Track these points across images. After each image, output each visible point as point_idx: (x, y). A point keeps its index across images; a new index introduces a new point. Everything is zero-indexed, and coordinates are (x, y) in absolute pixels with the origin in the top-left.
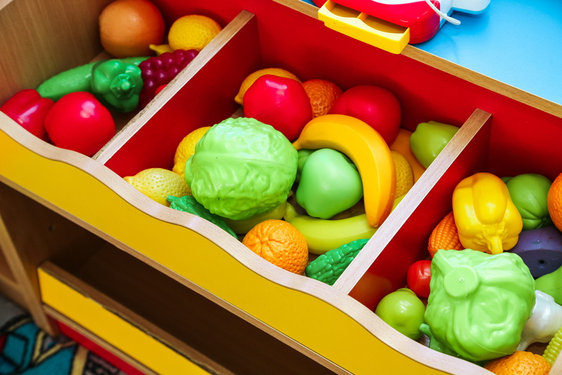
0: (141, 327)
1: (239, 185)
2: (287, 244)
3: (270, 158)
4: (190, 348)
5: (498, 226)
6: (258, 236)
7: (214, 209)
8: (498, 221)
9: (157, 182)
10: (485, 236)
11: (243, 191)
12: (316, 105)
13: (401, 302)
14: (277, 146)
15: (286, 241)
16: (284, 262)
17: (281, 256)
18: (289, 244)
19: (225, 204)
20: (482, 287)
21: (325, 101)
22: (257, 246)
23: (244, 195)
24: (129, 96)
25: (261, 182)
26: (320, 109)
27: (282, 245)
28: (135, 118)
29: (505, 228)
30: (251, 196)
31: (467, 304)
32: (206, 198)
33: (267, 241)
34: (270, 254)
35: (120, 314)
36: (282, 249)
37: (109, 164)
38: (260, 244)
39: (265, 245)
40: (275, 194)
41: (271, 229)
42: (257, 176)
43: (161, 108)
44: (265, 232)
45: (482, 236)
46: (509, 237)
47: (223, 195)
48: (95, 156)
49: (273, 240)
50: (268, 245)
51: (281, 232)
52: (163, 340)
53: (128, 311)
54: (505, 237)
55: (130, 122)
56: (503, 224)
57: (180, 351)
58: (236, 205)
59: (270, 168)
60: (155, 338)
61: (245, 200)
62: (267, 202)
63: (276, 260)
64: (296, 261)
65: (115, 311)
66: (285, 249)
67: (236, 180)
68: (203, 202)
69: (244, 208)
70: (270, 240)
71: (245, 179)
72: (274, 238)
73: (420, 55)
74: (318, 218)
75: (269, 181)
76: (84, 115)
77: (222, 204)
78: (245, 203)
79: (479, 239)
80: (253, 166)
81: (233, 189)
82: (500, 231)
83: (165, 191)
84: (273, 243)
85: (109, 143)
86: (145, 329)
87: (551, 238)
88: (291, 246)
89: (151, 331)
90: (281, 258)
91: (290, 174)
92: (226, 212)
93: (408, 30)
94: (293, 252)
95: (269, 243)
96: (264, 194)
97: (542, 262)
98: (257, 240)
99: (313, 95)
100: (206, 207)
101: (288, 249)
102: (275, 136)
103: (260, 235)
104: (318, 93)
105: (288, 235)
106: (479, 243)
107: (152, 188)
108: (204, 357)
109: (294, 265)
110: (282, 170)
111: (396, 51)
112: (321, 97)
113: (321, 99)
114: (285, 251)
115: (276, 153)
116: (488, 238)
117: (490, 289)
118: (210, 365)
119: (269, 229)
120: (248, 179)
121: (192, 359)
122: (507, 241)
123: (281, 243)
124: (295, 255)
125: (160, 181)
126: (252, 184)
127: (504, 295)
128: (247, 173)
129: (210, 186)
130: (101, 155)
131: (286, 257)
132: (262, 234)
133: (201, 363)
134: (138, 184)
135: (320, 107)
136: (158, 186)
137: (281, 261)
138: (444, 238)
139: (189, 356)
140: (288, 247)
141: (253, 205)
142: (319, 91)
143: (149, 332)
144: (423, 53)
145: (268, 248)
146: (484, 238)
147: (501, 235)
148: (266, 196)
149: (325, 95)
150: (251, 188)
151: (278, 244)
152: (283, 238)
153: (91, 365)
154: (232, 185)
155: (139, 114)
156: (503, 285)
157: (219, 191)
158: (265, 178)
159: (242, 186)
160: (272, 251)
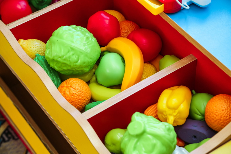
0: (26, 118)
1: (63, 56)
2: (78, 91)
3: (83, 48)
4: (43, 135)
5: (174, 111)
6: (66, 83)
7: (52, 65)
8: (175, 109)
9: (34, 46)
10: (167, 114)
11: (65, 60)
12: (124, 33)
13: (119, 134)
14: (88, 44)
15: (78, 89)
16: (74, 99)
17: (73, 95)
18: (79, 91)
19: (56, 64)
20: (145, 134)
21: (129, 32)
22: (64, 88)
23: (65, 62)
24: (42, 4)
25: (74, 58)
26: (125, 35)
27: (75, 91)
28: (34, 13)
29: (178, 113)
30: (68, 63)
31: (136, 140)
32: (48, 58)
33: (69, 87)
34: (68, 93)
35: (20, 109)
36: (74, 93)
37: (12, 30)
38: (66, 87)
39: (68, 88)
40: (80, 66)
41: (73, 82)
42: (73, 55)
43: (48, 12)
44: (70, 82)
45: (166, 113)
46: (180, 118)
47: (55, 58)
48: (8, 25)
49: (72, 87)
50: (69, 89)
51: (78, 84)
52: (33, 127)
53: (24, 109)
54: (177, 118)
55: (31, 14)
56: (177, 111)
57: (38, 134)
58: (61, 66)
59: (81, 52)
60: (30, 125)
61: (66, 65)
62: (76, 69)
63: (70, 96)
64: (80, 100)
65: (18, 107)
66: (76, 93)
67: (62, 54)
68: (48, 60)
69: (65, 68)
70: (71, 87)
71: (67, 54)
72: (73, 86)
73: (168, 19)
74: (103, 85)
75: (78, 59)
76: (19, 7)
77: (55, 63)
78: (65, 66)
79: (164, 115)
80: (72, 49)
81: (60, 57)
82: (175, 114)
83: (36, 51)
84: (72, 89)
85: (17, 21)
86: (27, 120)
87: (202, 126)
88: (79, 92)
89: (29, 121)
90: (73, 97)
91: (91, 59)
92: (56, 68)
93: (163, 5)
94: (80, 96)
95: (70, 88)
96: (74, 64)
97: (195, 137)
98: (66, 85)
99: (124, 27)
100: (48, 63)
101: (77, 93)
102: (90, 39)
103: (68, 83)
104: (127, 27)
105: (80, 87)
106: (164, 117)
107: (31, 48)
108: (48, 141)
109: (78, 102)
110: (86, 56)
111: (155, 13)
112: (127, 29)
113: (127, 30)
114: (76, 94)
115: (87, 47)
116: (168, 116)
117: (149, 136)
118: (49, 145)
119: (72, 82)
120: (68, 55)
121: (42, 140)
122: (178, 120)
123: (75, 89)
124: (80, 97)
125: (36, 46)
126: (70, 57)
127: (155, 141)
128: (69, 52)
129: (51, 53)
130: (11, 25)
131: (75, 97)
132: (69, 83)
133: (45, 143)
134: (25, 44)
135: (125, 34)
136: (34, 48)
137: (72, 98)
138: (152, 111)
139: (41, 138)
140: (78, 92)
141: (69, 68)
142: (127, 26)
143: (28, 121)
144: (169, 19)
145: (68, 90)
146: (166, 115)
147: (175, 116)
148: (75, 66)
149: (130, 29)
150: (69, 59)
151: (74, 89)
152: (77, 87)
153: (7, 132)
154: (60, 55)
155: (37, 12)
156: (156, 136)
157: (54, 57)
158: (77, 56)
159: (65, 57)
160: (69, 92)
